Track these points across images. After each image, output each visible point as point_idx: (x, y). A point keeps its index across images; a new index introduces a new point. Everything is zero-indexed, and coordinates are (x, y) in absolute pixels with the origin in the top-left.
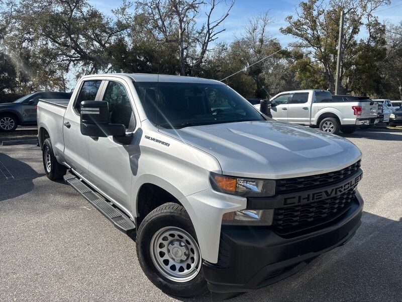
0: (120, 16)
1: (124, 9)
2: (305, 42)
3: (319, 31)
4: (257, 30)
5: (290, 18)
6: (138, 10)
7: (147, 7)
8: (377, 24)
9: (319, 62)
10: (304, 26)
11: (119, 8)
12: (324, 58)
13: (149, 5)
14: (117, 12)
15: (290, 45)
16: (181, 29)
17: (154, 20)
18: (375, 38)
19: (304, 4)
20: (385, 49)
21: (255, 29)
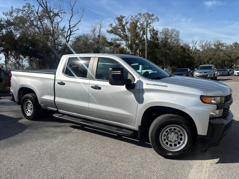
0: (9, 17)
1: (11, 13)
2: (120, 38)
3: (127, 33)
4: (96, 30)
5: (111, 25)
6: (18, 14)
7: (25, 12)
8: (154, 30)
9: (127, 49)
10: (119, 30)
11: (8, 12)
12: (130, 47)
13: (27, 11)
14: (6, 14)
15: (112, 39)
16: (52, 27)
17: (30, 20)
18: (153, 37)
19: (118, 18)
20: (158, 43)
21: (95, 30)
